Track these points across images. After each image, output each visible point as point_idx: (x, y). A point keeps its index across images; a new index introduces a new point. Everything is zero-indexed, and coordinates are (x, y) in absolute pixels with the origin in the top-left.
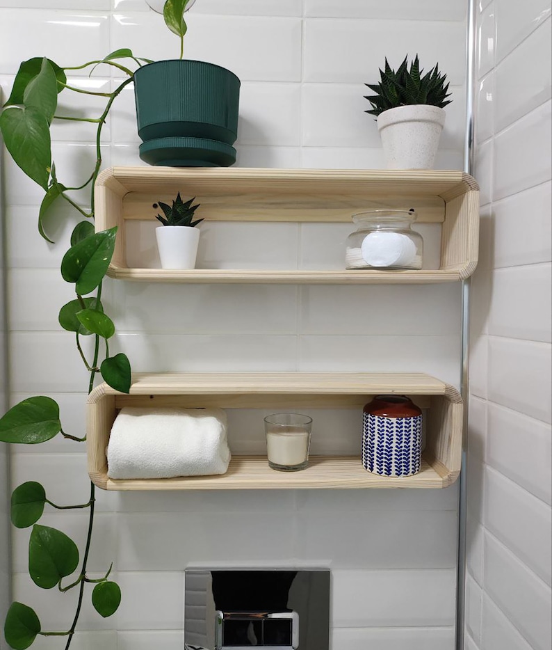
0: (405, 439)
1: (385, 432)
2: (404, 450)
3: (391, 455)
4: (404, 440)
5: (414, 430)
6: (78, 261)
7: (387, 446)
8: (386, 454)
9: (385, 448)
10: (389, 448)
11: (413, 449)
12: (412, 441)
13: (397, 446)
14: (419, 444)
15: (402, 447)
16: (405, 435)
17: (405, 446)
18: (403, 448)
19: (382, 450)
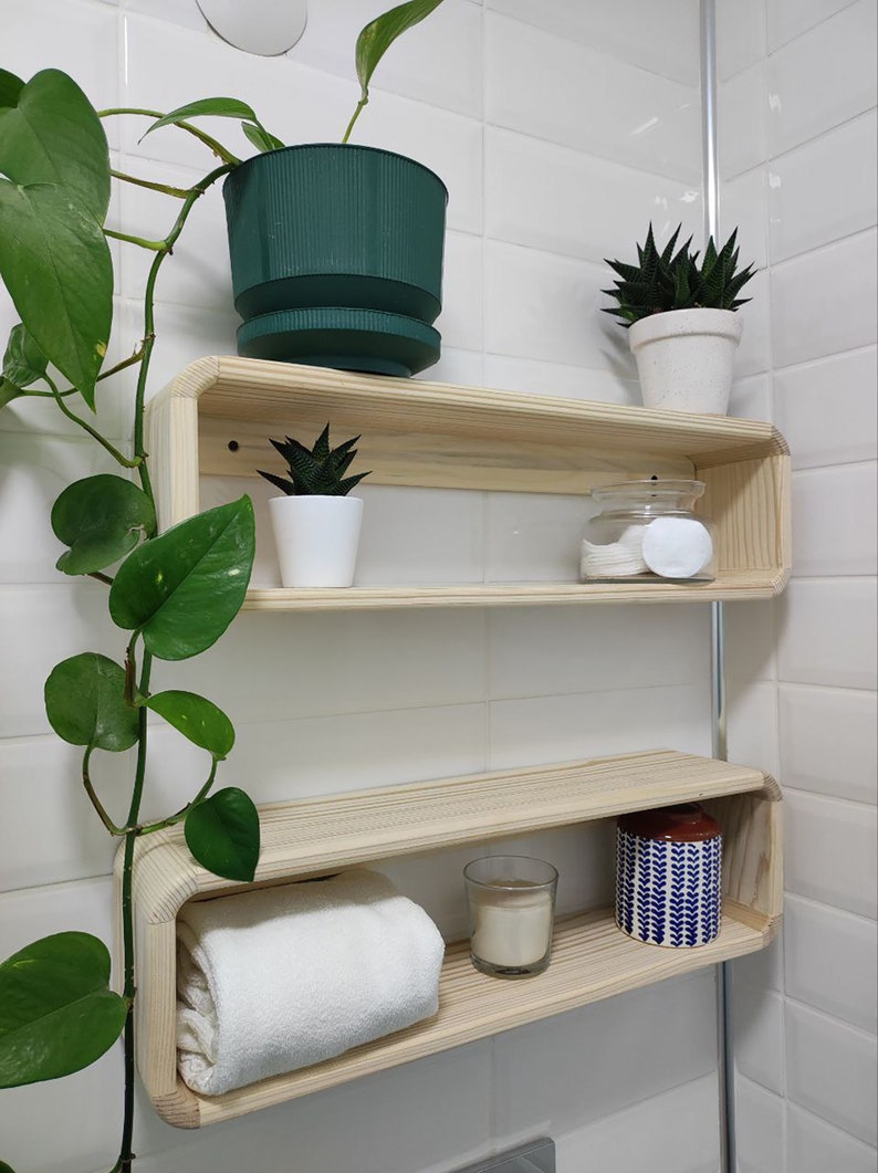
0: (690, 880)
1: (651, 865)
2: (688, 901)
3: (663, 906)
4: (686, 883)
5: (704, 864)
6: (160, 577)
7: (655, 890)
8: (654, 904)
9: (652, 893)
10: (659, 894)
11: (703, 899)
12: (701, 885)
13: (674, 894)
14: (715, 889)
15: (683, 895)
16: (690, 873)
17: (689, 894)
18: (686, 897)
19: (648, 896)
